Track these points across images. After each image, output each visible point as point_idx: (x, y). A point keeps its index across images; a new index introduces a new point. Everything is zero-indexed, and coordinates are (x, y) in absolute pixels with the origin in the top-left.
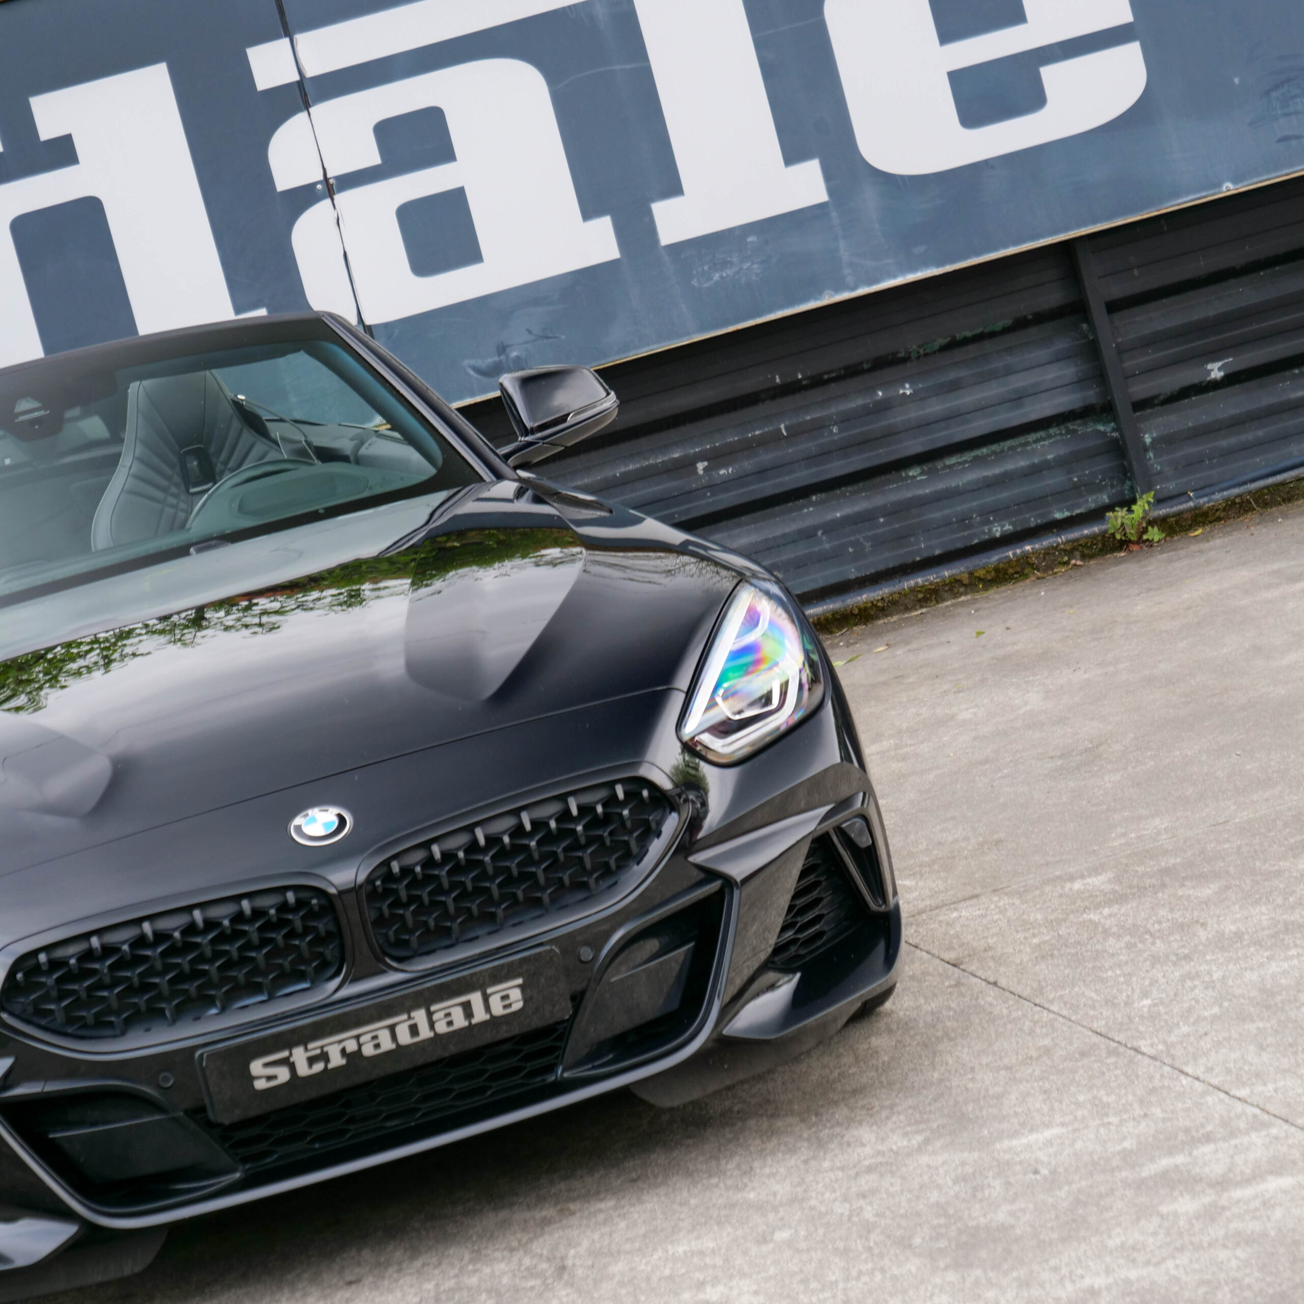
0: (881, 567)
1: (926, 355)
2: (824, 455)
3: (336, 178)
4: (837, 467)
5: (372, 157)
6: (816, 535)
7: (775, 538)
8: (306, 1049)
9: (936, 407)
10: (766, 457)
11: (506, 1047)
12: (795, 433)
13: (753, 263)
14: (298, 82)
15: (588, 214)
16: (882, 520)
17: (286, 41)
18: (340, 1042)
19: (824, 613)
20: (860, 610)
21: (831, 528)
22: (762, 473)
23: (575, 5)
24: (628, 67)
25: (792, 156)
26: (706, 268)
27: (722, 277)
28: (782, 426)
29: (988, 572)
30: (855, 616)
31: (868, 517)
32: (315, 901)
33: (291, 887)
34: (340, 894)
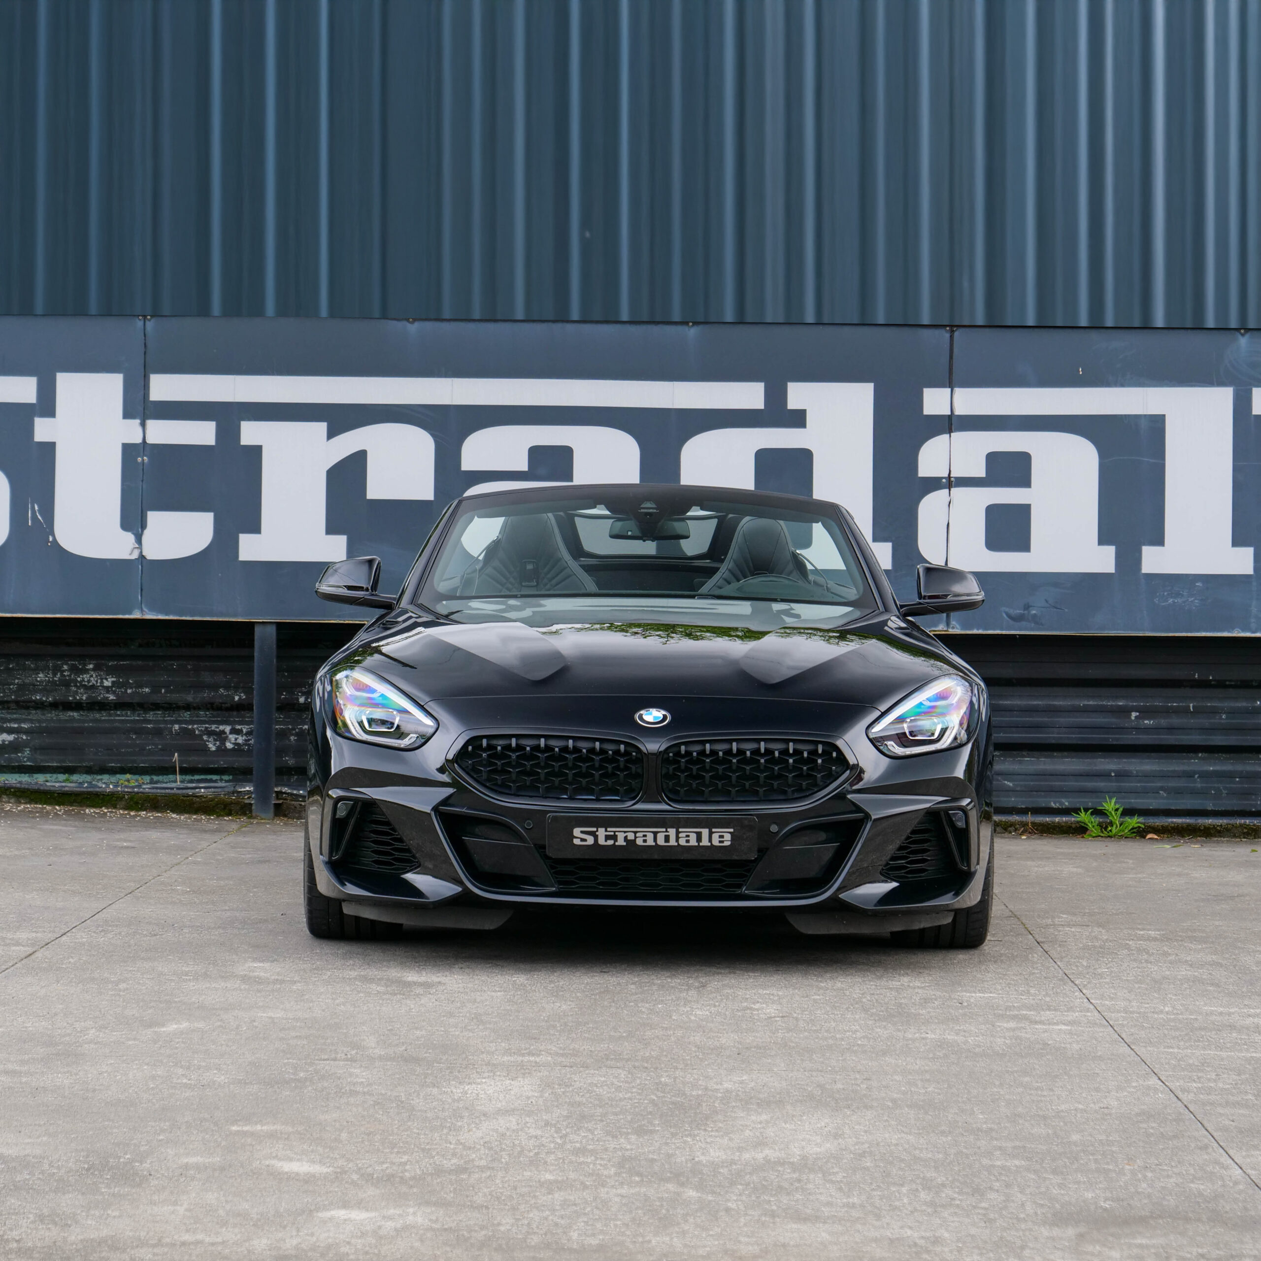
0: (1229, 808)
2: (1212, 730)
3: (956, 478)
4: (1218, 740)
5: (981, 473)
6: (1194, 777)
7: (1168, 771)
8: (606, 831)
10: (1175, 721)
11: (719, 866)
12: (1197, 711)
13: (1195, 599)
14: (949, 415)
15: (1102, 541)
16: (1237, 779)
17: (949, 390)
18: (625, 832)
19: (1182, 824)
20: (1205, 827)
21: (1205, 775)
22: (1171, 729)
23: (1129, 416)
24: (1151, 461)
25: (1238, 541)
26: (1166, 594)
27: (1174, 602)
28: (1191, 705)
30: (1201, 830)
31: (1230, 775)
32: (634, 754)
33: (625, 743)
34: (647, 754)
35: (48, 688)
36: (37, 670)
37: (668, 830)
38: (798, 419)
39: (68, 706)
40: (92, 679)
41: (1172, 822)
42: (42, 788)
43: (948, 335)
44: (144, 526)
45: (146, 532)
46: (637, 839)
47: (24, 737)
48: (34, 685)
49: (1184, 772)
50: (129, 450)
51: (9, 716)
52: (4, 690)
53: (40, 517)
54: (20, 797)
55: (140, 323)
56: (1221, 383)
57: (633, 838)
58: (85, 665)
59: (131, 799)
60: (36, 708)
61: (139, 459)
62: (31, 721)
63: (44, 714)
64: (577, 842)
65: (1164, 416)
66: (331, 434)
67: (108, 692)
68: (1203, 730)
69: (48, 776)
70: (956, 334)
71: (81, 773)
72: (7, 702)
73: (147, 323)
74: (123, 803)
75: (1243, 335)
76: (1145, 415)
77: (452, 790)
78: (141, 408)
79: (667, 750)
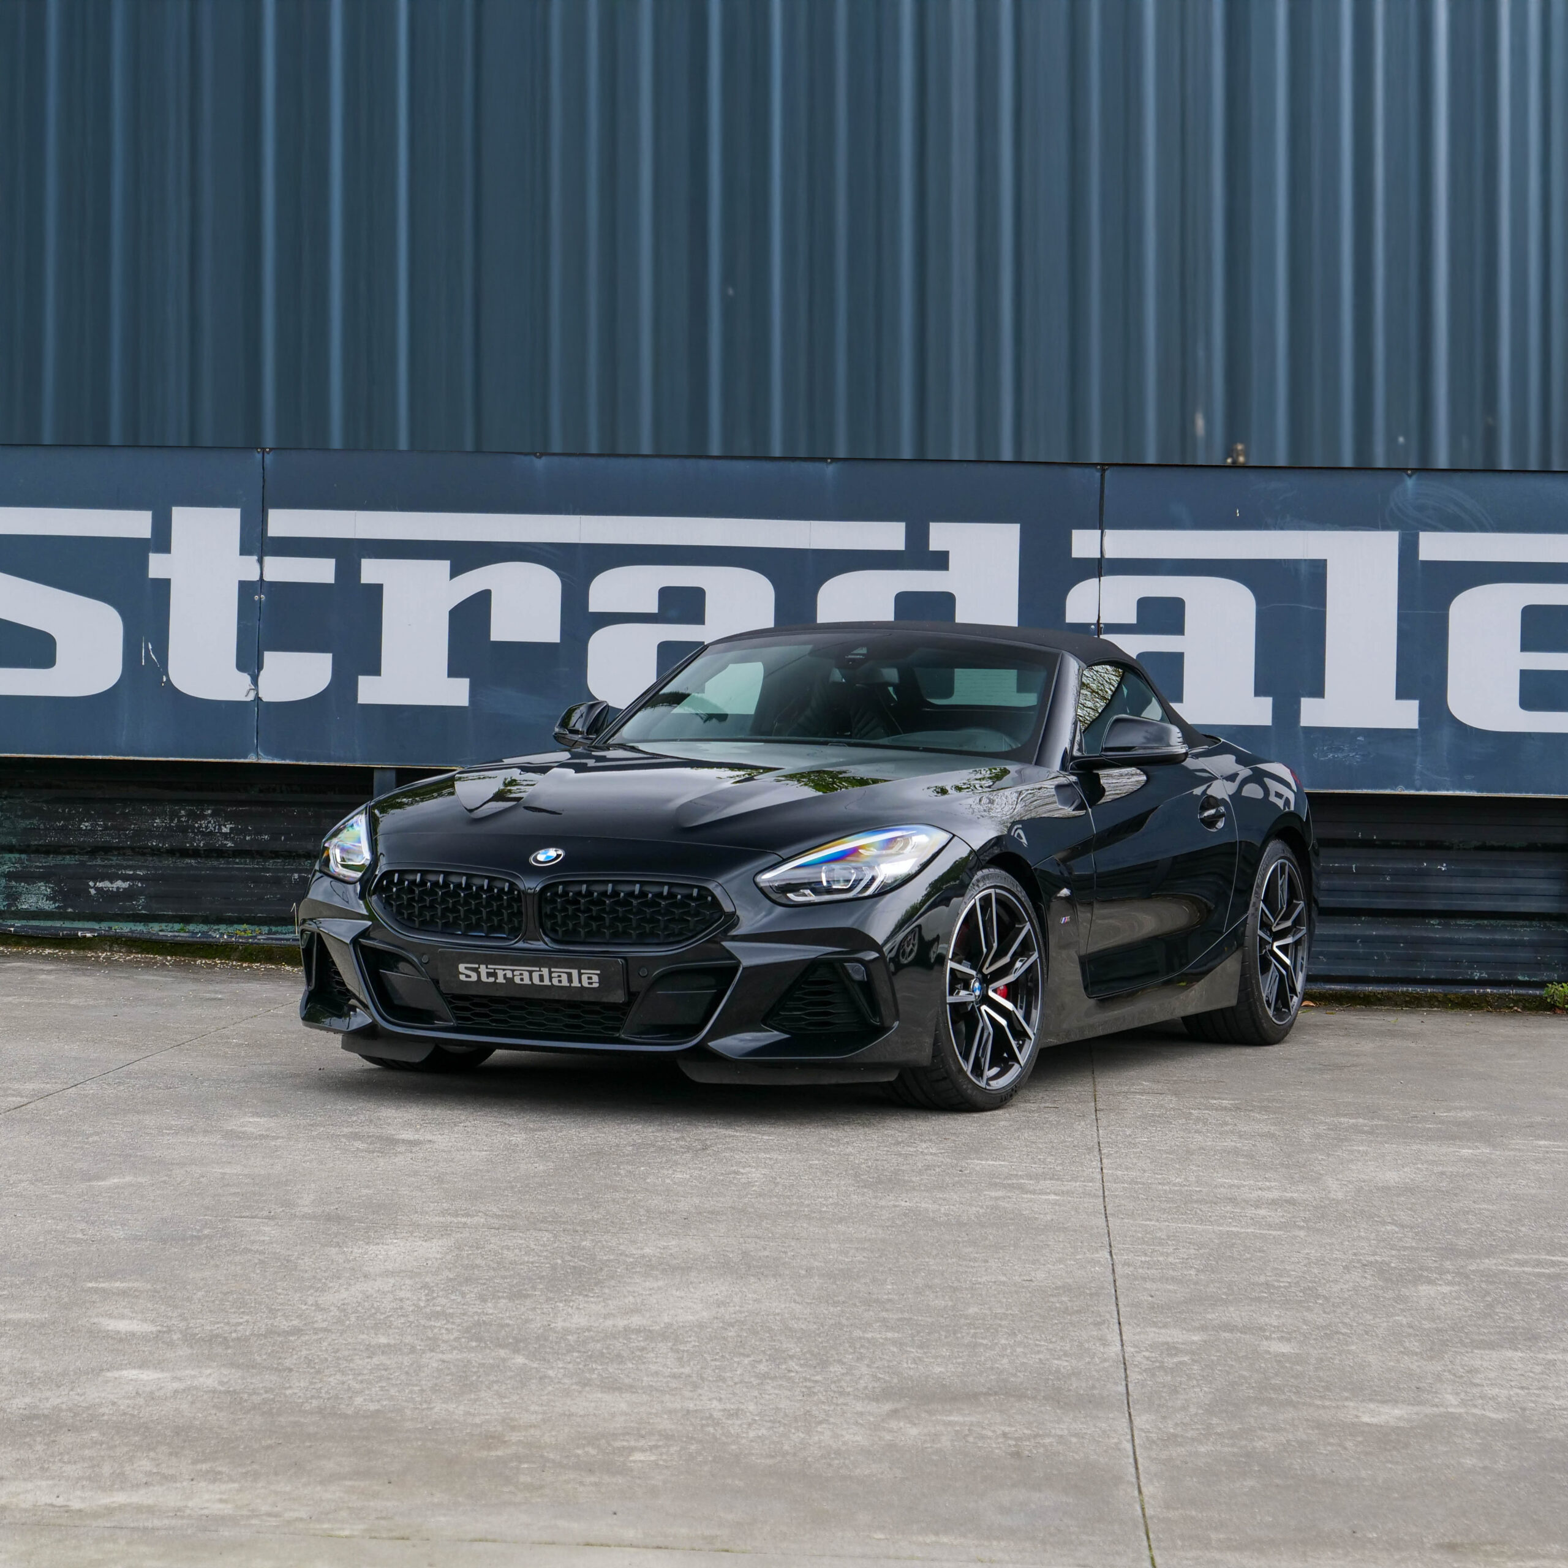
0: (1392, 975)
1: (1464, 849)
2: (1375, 892)
3: (1105, 624)
4: (1382, 903)
5: (1132, 619)
6: (1355, 941)
7: (1328, 935)
9: (1458, 884)
10: (1338, 882)
12: (1360, 872)
13: (1357, 754)
14: (1098, 559)
15: (1259, 692)
16: (1402, 945)
17: (1100, 531)
18: (504, 970)
19: (1341, 991)
20: (1365, 994)
21: (1367, 940)
22: (1332, 891)
23: (1288, 560)
24: (1311, 608)
25: (1402, 693)
26: (1325, 748)
27: (1333, 756)
28: (1354, 866)
29: (1457, 998)
30: (1361, 998)
31: (1393, 941)
32: (516, 893)
33: (508, 881)
34: (525, 893)
35: (165, 834)
36: (153, 815)
38: (940, 561)
39: (184, 853)
40: (210, 825)
41: (1330, 989)
42: (154, 937)
43: (1098, 475)
44: (260, 667)
45: (262, 673)
47: (140, 885)
48: (151, 831)
49: (1345, 936)
50: (246, 589)
51: (124, 863)
52: (120, 835)
53: (153, 656)
54: (131, 946)
55: (258, 456)
56: (1386, 527)
58: (203, 810)
59: (245, 950)
60: (153, 855)
61: (256, 598)
62: (147, 868)
63: (160, 862)
64: (462, 978)
65: (1326, 560)
66: (455, 573)
67: (226, 839)
68: (1366, 892)
69: (163, 926)
70: (1107, 473)
71: (197, 922)
72: (123, 848)
73: (266, 456)
74: (238, 954)
75: (1410, 476)
76: (1305, 560)
77: (370, 923)
78: (259, 545)
79: (544, 890)
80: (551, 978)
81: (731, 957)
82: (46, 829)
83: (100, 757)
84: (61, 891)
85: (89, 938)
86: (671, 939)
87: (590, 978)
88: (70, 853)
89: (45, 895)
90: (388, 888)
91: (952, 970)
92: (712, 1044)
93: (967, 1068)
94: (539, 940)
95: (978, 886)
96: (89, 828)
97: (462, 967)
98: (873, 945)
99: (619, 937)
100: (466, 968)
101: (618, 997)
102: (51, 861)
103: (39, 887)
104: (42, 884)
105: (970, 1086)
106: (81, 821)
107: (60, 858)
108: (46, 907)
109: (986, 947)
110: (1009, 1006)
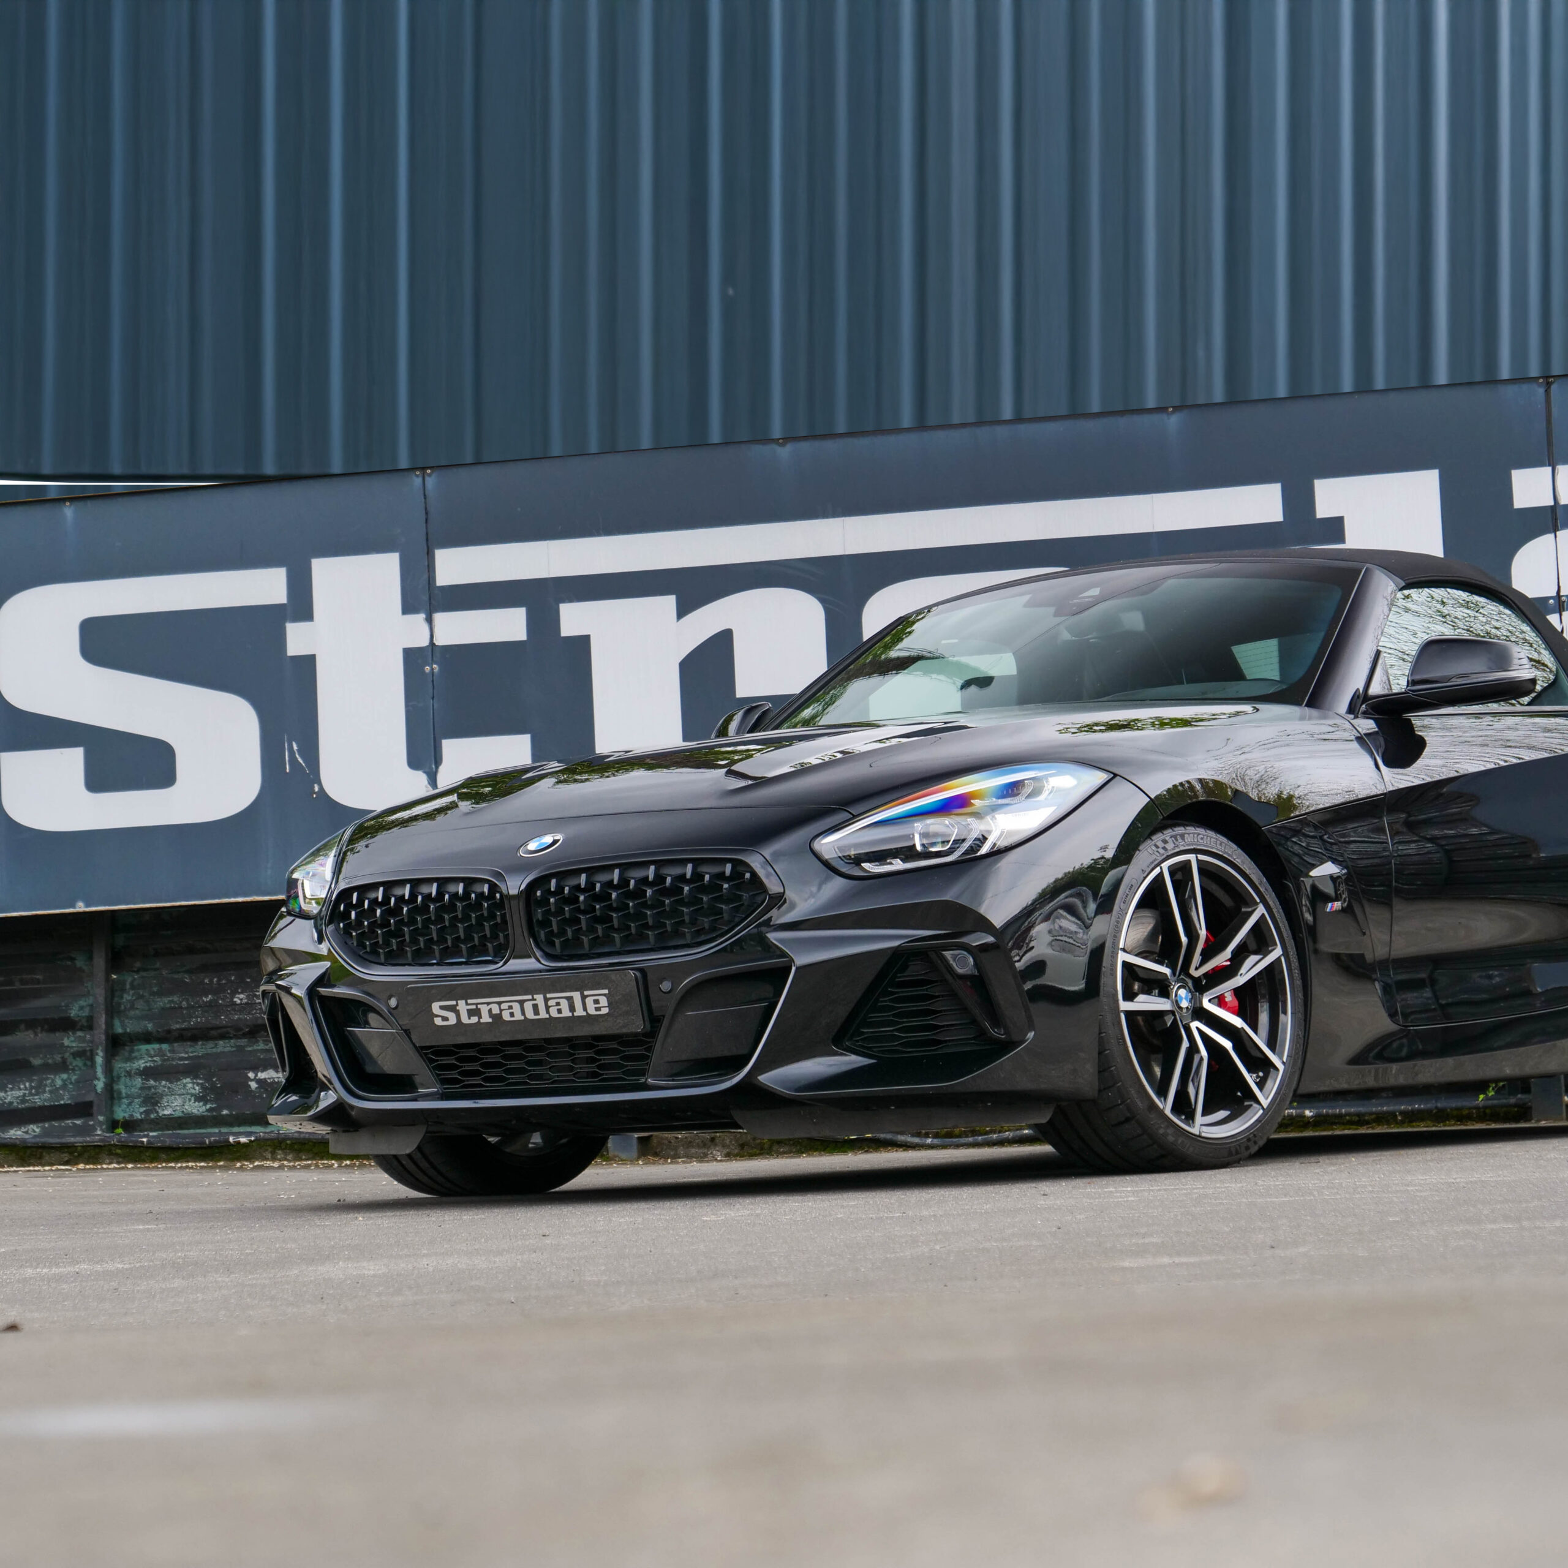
8: (467, 1004)
14: (1551, 506)
17: (1549, 469)
18: (488, 1004)
32: (498, 895)
33: (488, 881)
34: (511, 898)
37: (535, 996)
43: (1541, 391)
44: (438, 760)
45: (441, 769)
46: (503, 1012)
50: (411, 656)
53: (300, 760)
54: (300, 1151)
55: (418, 481)
57: (498, 1012)
61: (427, 669)
64: (438, 1021)
66: (682, 612)
70: (1554, 387)
73: (427, 479)
77: (328, 964)
78: (425, 598)
79: (532, 886)
80: (547, 1008)
81: (784, 954)
82: (190, 1007)
83: (240, 899)
84: (213, 1088)
85: (245, 1145)
86: (703, 938)
87: (596, 1002)
88: (223, 1037)
89: (192, 1095)
90: (346, 915)
91: (1125, 964)
92: (764, 1078)
93: (1166, 1106)
94: (529, 957)
95: (1164, 848)
96: (245, 1001)
97: (436, 1007)
98: (984, 925)
99: (634, 943)
100: (442, 1008)
101: (637, 1025)
102: (200, 1049)
103: (185, 1086)
104: (188, 1080)
105: (1170, 1131)
106: (234, 993)
107: (211, 1044)
108: (195, 1111)
109: (1187, 934)
110: (1237, 1022)
